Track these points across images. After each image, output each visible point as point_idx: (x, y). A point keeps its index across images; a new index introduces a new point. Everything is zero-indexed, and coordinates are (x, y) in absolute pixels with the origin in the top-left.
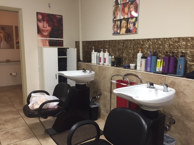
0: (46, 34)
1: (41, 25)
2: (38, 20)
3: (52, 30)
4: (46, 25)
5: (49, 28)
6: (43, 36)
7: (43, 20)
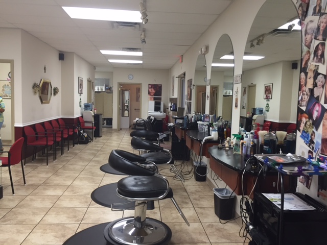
0: (152, 94)
1: (150, 90)
2: (149, 88)
3: (156, 92)
4: (153, 90)
5: (154, 91)
6: (151, 95)
7: (151, 87)
